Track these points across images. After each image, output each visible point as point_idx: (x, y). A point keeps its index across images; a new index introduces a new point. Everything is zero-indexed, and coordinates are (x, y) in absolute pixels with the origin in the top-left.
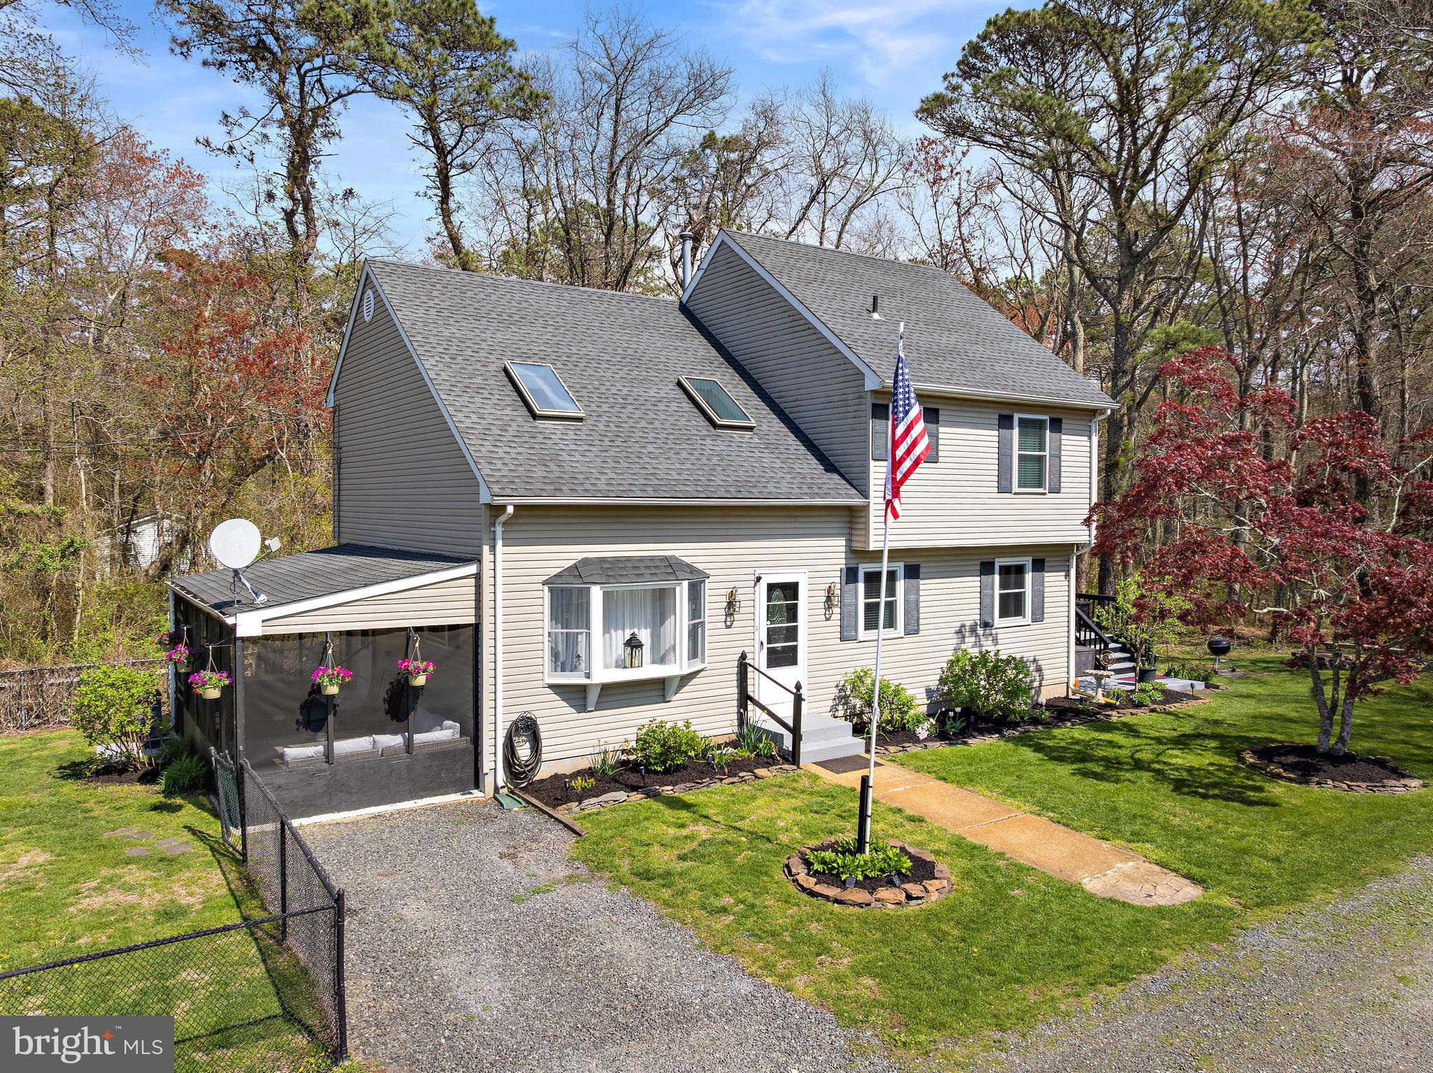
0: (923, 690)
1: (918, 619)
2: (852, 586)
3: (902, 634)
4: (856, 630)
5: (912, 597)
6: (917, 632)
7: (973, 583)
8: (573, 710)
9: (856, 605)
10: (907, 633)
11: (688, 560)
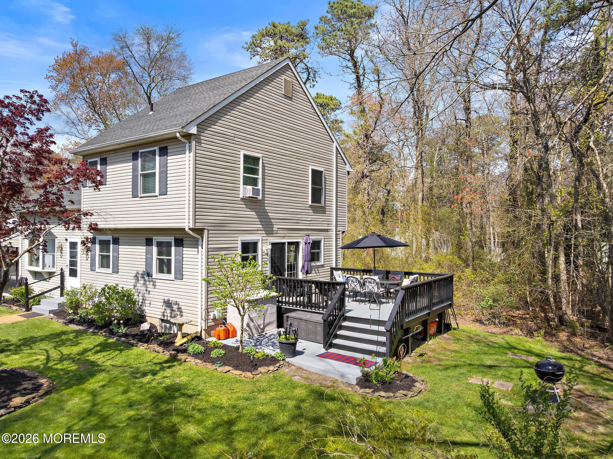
1: (118, 266)
2: (94, 246)
3: (111, 272)
4: (95, 267)
5: (116, 254)
6: (118, 272)
7: (142, 249)
9: (95, 255)
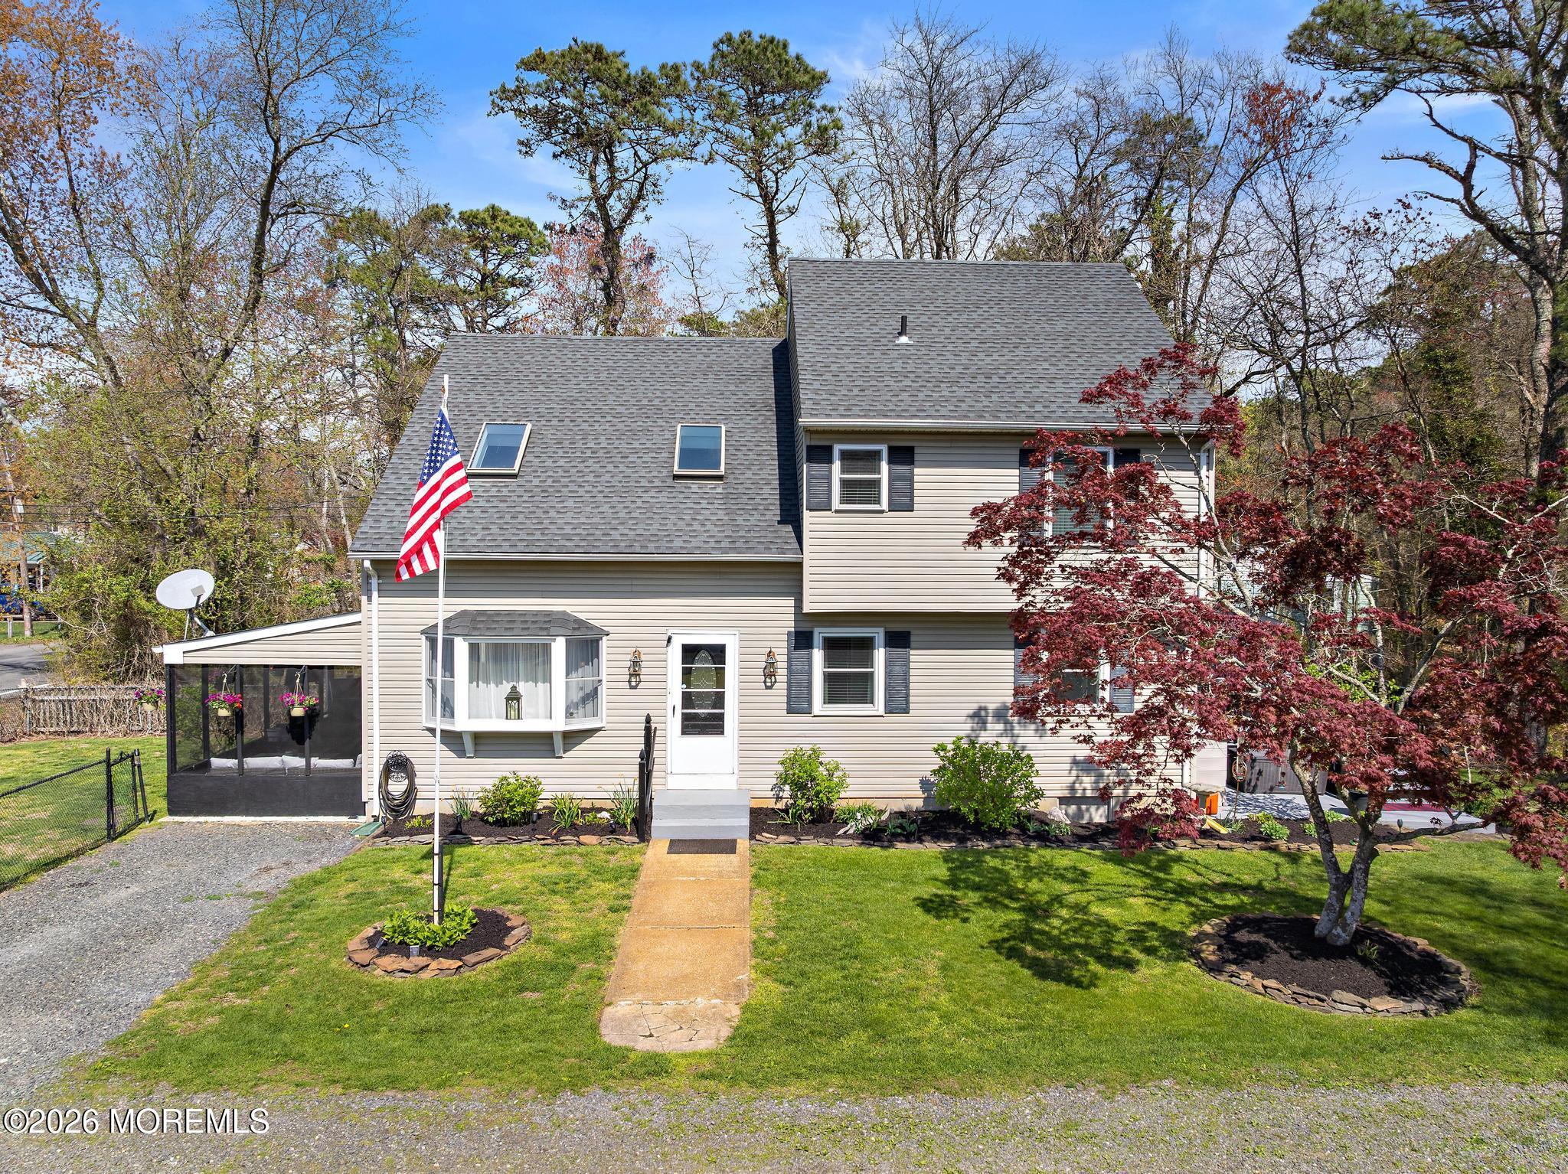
0: (917, 780)
1: (908, 696)
2: (804, 652)
3: (881, 711)
4: (810, 702)
5: (897, 670)
6: (906, 711)
8: (452, 754)
9: (810, 673)
10: (889, 710)
11: (582, 616)
